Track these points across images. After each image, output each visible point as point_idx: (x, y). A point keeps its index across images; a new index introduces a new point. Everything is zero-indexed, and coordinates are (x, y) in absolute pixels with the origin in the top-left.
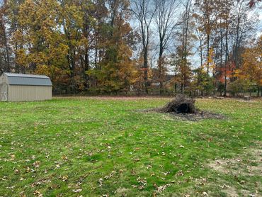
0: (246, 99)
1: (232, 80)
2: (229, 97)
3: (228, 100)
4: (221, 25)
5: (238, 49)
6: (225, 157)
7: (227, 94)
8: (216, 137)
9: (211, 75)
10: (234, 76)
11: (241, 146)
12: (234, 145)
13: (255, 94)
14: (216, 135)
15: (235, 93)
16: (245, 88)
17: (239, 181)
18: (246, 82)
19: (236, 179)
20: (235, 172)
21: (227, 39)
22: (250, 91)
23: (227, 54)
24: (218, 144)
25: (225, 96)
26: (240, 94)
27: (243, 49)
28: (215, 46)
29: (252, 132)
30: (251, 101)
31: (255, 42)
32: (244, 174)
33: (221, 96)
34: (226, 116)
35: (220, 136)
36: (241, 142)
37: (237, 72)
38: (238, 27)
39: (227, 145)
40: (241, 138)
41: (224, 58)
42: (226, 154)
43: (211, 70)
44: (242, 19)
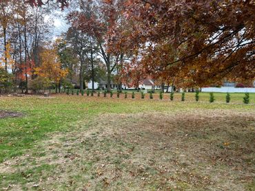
0: (45, 95)
1: (33, 77)
2: (31, 94)
3: (29, 97)
5: (37, 49)
6: (15, 156)
7: (29, 92)
8: (9, 137)
9: (10, 71)
10: (35, 73)
11: (33, 140)
12: (26, 141)
13: (54, 91)
14: (9, 135)
15: (36, 90)
16: (45, 85)
17: (25, 176)
18: (45, 80)
19: (23, 175)
20: (22, 169)
21: (25, 36)
22: (50, 88)
23: (27, 51)
24: (9, 144)
25: (26, 93)
26: (41, 91)
27: (42, 48)
28: (12, 41)
29: (46, 125)
30: (50, 97)
31: (52, 44)
32: (31, 167)
33: (22, 93)
34: (24, 113)
35: (13, 135)
36: (34, 137)
37: (37, 69)
38: (36, 27)
39: (19, 143)
40: (34, 132)
41: (23, 54)
42: (16, 152)
43: (10, 66)
44: (39, 20)
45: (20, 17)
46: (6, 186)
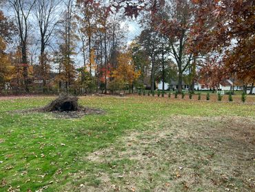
0: (121, 95)
1: (111, 79)
2: (109, 94)
3: (108, 97)
4: (100, 29)
5: (115, 53)
6: (101, 147)
7: (108, 92)
8: (96, 131)
9: (93, 74)
10: (113, 76)
11: (114, 135)
12: (109, 135)
13: (127, 91)
14: (95, 129)
15: (113, 91)
16: (120, 87)
17: (111, 167)
18: (121, 82)
19: (110, 165)
20: (109, 160)
21: (105, 43)
22: (124, 89)
23: (106, 56)
24: (97, 137)
25: (105, 93)
26: (117, 92)
27: (118, 53)
28: (95, 48)
29: (123, 123)
30: (125, 97)
31: (127, 48)
32: (116, 160)
33: (102, 93)
34: (105, 111)
35: (99, 130)
36: (115, 133)
37: (115, 72)
38: (114, 34)
39: (104, 137)
40: (115, 129)
41: (104, 59)
42: (102, 145)
43: (93, 70)
44: (116, 27)
45: (101, 26)
46: (97, 173)
